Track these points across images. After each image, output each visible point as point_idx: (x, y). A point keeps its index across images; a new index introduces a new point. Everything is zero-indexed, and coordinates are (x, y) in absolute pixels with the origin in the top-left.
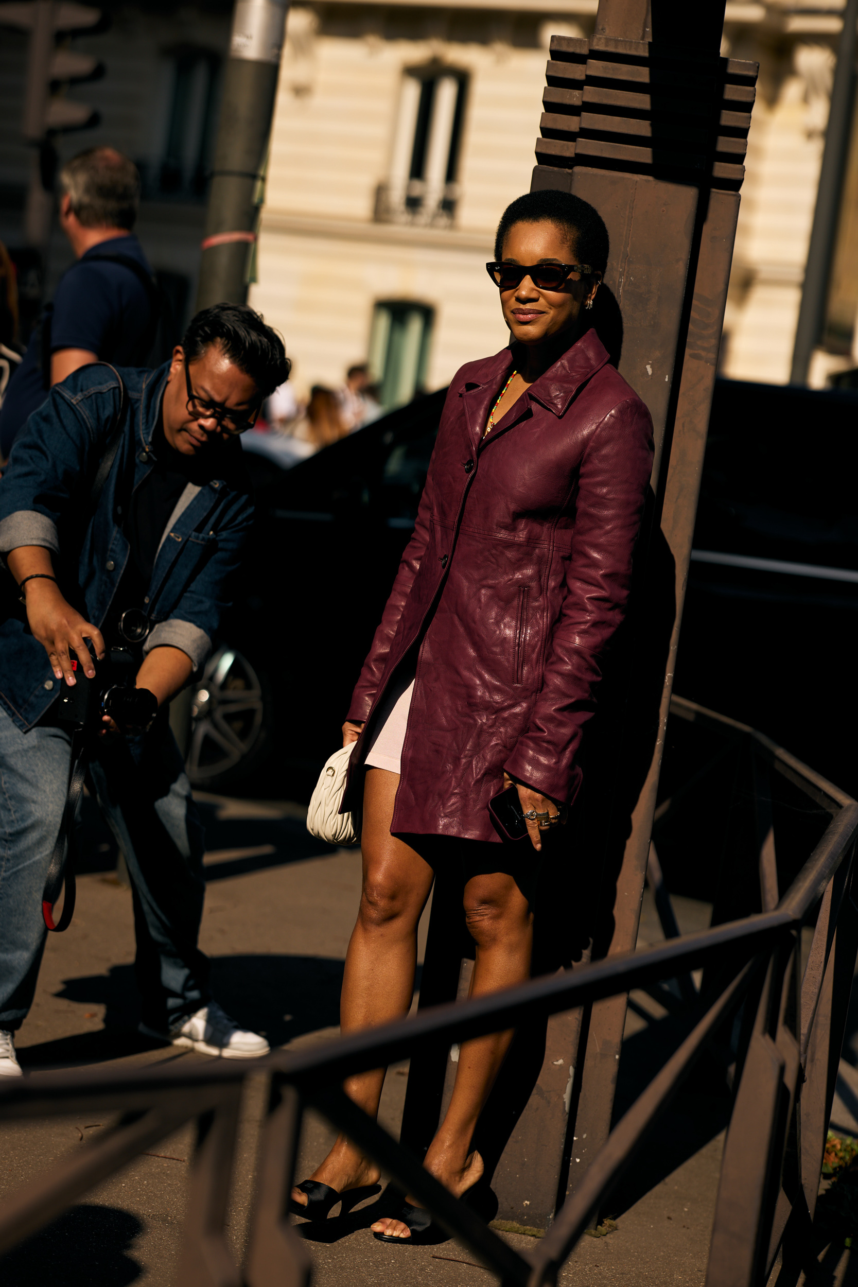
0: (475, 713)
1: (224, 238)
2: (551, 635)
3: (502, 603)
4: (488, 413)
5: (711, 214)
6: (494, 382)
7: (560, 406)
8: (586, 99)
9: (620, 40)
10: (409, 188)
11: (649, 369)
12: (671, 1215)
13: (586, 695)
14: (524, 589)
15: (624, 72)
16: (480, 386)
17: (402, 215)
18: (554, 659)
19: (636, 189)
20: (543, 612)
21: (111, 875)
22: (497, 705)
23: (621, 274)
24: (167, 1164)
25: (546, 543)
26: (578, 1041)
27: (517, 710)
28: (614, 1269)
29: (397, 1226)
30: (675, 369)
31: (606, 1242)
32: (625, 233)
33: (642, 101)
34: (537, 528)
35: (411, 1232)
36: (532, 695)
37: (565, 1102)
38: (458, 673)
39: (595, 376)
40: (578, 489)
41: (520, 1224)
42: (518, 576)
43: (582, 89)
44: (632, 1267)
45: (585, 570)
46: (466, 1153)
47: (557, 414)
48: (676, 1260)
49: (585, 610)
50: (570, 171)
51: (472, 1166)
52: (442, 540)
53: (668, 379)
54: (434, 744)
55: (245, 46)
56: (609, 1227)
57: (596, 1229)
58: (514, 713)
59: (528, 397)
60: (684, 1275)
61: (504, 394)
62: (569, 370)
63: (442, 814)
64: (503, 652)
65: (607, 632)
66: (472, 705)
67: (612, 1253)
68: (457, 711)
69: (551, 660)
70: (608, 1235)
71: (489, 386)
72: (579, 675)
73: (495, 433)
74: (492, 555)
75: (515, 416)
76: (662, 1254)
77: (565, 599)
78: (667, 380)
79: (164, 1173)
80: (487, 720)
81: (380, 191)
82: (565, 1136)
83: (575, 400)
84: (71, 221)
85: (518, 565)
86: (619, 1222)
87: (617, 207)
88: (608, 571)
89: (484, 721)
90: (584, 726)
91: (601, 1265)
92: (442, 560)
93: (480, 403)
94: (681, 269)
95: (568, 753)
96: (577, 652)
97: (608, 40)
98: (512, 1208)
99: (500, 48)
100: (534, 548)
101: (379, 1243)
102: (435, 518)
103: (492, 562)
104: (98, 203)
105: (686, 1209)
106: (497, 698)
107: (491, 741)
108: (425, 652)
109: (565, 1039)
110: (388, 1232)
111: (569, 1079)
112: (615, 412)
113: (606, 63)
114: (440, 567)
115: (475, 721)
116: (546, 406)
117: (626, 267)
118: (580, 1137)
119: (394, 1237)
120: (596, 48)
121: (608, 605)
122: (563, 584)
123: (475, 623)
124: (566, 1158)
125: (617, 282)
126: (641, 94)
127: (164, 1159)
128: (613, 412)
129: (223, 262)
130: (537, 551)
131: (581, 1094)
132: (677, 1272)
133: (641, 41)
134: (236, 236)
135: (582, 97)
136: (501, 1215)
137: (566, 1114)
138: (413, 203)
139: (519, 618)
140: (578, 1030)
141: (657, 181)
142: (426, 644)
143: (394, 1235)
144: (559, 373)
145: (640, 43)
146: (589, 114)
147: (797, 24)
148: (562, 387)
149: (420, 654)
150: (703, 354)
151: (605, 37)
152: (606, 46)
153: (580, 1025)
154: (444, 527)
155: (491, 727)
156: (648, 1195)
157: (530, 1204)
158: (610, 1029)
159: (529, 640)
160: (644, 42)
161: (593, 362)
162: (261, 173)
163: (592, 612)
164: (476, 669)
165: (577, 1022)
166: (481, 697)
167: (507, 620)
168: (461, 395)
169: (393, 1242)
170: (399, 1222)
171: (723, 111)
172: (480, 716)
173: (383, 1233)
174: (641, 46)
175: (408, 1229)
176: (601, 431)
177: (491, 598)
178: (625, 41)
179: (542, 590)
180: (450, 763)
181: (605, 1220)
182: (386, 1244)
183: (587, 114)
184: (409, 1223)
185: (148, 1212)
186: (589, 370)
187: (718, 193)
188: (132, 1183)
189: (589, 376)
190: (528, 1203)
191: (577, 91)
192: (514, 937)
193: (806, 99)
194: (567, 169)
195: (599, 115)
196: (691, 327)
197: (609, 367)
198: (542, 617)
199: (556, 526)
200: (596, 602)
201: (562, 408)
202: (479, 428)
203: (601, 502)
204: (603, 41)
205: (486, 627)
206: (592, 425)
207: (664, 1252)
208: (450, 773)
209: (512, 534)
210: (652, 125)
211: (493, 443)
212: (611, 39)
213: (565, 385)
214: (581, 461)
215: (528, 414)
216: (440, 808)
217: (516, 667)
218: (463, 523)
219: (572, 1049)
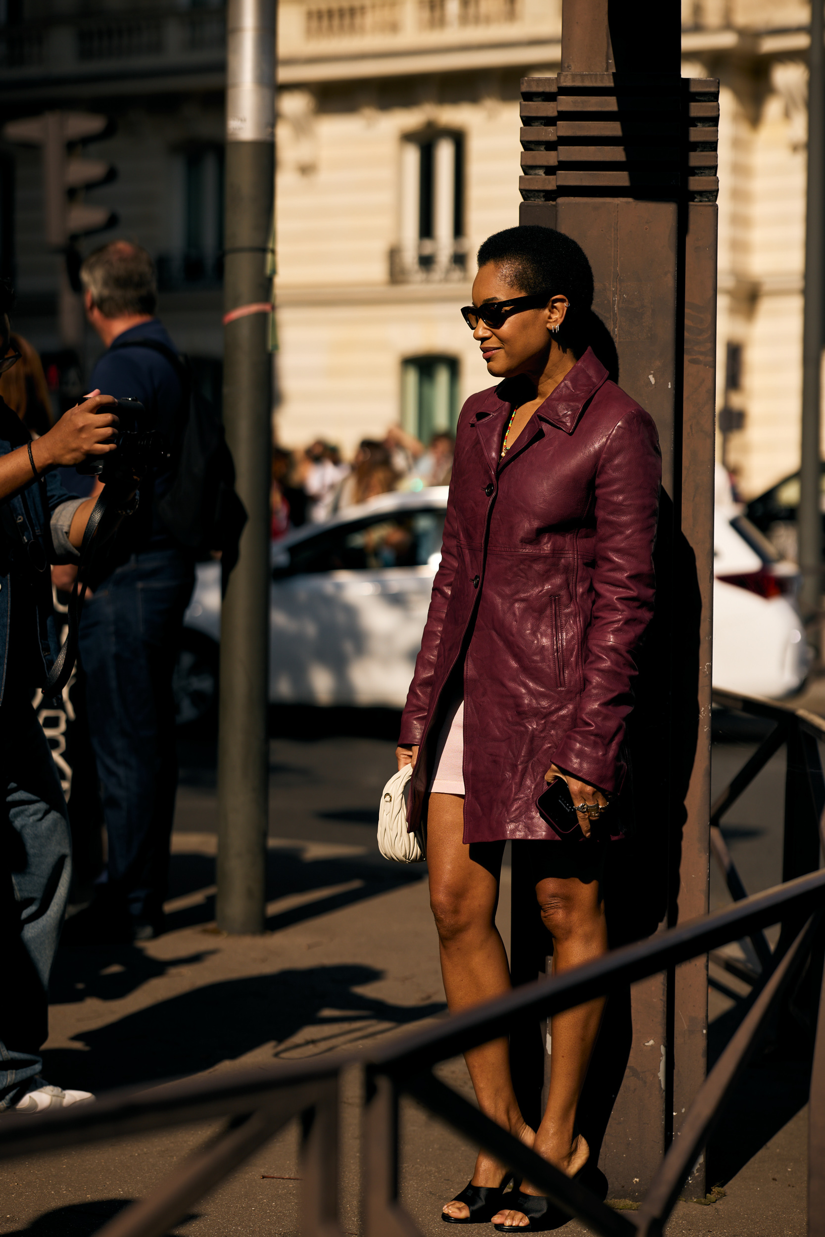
0: (525, 721)
1: (243, 311)
2: (584, 638)
3: (536, 614)
4: (502, 437)
5: (692, 227)
6: (503, 409)
7: (569, 424)
8: (560, 134)
9: (586, 75)
10: (420, 247)
11: (652, 379)
12: (776, 1176)
13: (627, 689)
14: (555, 598)
15: (593, 104)
16: (490, 414)
17: (417, 275)
18: (592, 658)
19: (618, 212)
20: (575, 617)
21: (211, 926)
22: (545, 711)
23: (614, 293)
24: (292, 1185)
25: (570, 552)
26: (665, 1020)
27: (564, 712)
28: (726, 1232)
29: (516, 1216)
30: (676, 376)
31: (716, 1209)
32: (613, 254)
33: (614, 129)
34: (559, 540)
35: (529, 1220)
36: (576, 696)
37: (660, 1080)
38: (504, 685)
39: (597, 393)
40: (595, 499)
41: (633, 1202)
42: (547, 587)
43: (555, 125)
44: (744, 1229)
45: (611, 574)
46: (571, 1138)
47: (568, 432)
48: (785, 1217)
49: (616, 609)
50: (554, 203)
51: (578, 1150)
52: (471, 561)
53: (671, 385)
54: (491, 755)
55: (240, 129)
56: (717, 1194)
57: (705, 1197)
58: (562, 716)
59: (538, 419)
60: (793, 1230)
61: (514, 418)
62: (573, 389)
63: (508, 821)
64: (543, 660)
65: (639, 629)
66: (521, 713)
67: (723, 1217)
68: (508, 720)
69: (589, 661)
70: (717, 1202)
71: (499, 413)
72: (619, 670)
73: (510, 456)
74: (520, 570)
75: (528, 438)
76: (771, 1213)
77: (594, 603)
78: (670, 387)
79: (290, 1193)
80: (537, 725)
81: (394, 254)
82: (664, 1112)
83: (582, 417)
84: (96, 314)
85: (545, 577)
86: (726, 1188)
87: (602, 230)
88: (633, 572)
89: (535, 727)
90: (628, 719)
91: (714, 1230)
92: (474, 580)
93: (492, 431)
94: (670, 281)
95: (614, 745)
96: (613, 649)
97: (574, 76)
98: (623, 1187)
99: (490, 104)
100: (560, 558)
101: (501, 1234)
102: (462, 542)
103: (521, 577)
104: (118, 294)
105: (789, 1170)
106: (544, 703)
107: (543, 745)
108: (470, 670)
109: (653, 1020)
110: (508, 1223)
111: (661, 1058)
112: (622, 423)
113: (575, 97)
114: (472, 587)
115: (527, 728)
116: (556, 425)
117: (618, 286)
118: (679, 1112)
119: (514, 1226)
120: (564, 84)
121: (636, 604)
122: (591, 589)
123: (513, 636)
124: (669, 1133)
125: (611, 302)
126: (612, 122)
127: (289, 1180)
128: (619, 424)
129: (245, 334)
130: (563, 561)
131: (675, 1071)
132: (787, 1228)
133: (605, 73)
134: (254, 308)
135: (557, 132)
136: (613, 1195)
137: (662, 1091)
138: (426, 262)
139: (554, 626)
140: (664, 1010)
141: (637, 202)
142: (469, 662)
143: (514, 1225)
144: (564, 393)
145: (604, 74)
146: (565, 147)
147: (770, 45)
148: (568, 405)
149: (465, 673)
150: (701, 358)
151: (571, 73)
152: (573, 81)
153: (666, 1006)
154: (472, 550)
155: (542, 732)
156: (752, 1160)
157: (639, 1180)
158: (694, 1006)
159: (566, 645)
160: (608, 73)
161: (594, 380)
162: (270, 246)
163: (623, 611)
164: (520, 679)
165: (662, 1003)
166: (528, 705)
167: (543, 628)
168: (473, 425)
169: (514, 1232)
170: (517, 1212)
171: (691, 128)
172: (530, 723)
173: (503, 1224)
174: (606, 77)
175: (527, 1217)
176: (611, 443)
177: (525, 611)
178: (590, 75)
179: (571, 597)
180: (509, 771)
181: (713, 1187)
182: (507, 1235)
183: (563, 147)
184: (526, 1212)
185: (279, 1231)
186: (591, 387)
187: (696, 205)
188: (261, 1206)
189: (593, 392)
190: (638, 1180)
191: (552, 127)
192: (587, 928)
193: (787, 114)
194: (551, 202)
195: (575, 147)
196: (686, 334)
197: (609, 382)
198: (575, 622)
199: (577, 536)
200: (625, 602)
201: (571, 425)
202: (496, 454)
203: (618, 509)
204: (569, 77)
205: (524, 639)
206: (602, 438)
207: (772, 1211)
208: (509, 780)
209: (537, 548)
210: (625, 150)
211: (510, 466)
212: (577, 75)
213: (572, 404)
214: (596, 472)
215: (540, 435)
216: (505, 814)
217: (557, 672)
218: (489, 544)
219: (660, 1029)
